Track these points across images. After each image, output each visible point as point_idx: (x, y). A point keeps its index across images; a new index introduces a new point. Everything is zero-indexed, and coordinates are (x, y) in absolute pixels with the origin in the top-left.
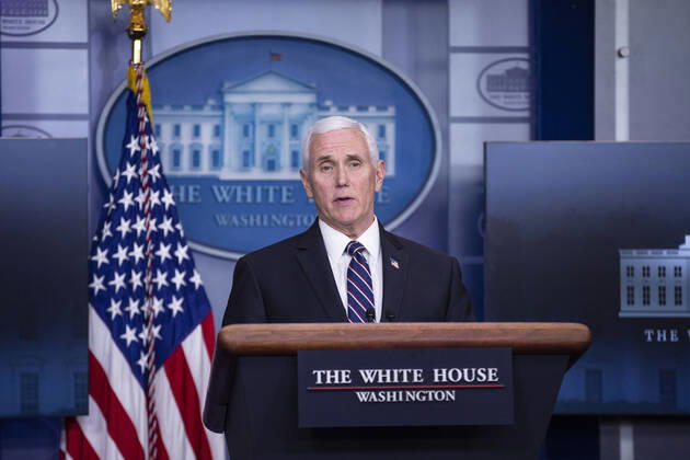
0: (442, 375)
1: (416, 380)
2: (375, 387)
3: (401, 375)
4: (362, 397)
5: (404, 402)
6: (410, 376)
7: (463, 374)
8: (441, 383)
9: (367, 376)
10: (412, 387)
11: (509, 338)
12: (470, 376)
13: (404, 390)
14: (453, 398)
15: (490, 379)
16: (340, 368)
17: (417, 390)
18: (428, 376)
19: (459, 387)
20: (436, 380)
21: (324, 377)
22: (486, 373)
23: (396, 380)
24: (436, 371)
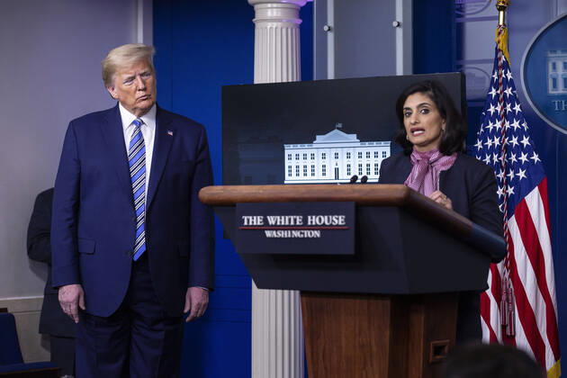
0: (314, 220)
1: (298, 223)
2: (276, 228)
3: (290, 220)
4: (268, 234)
5: (291, 238)
6: (295, 220)
7: (325, 220)
8: (311, 226)
9: (271, 220)
10: (295, 228)
11: (356, 195)
12: (329, 221)
13: (291, 230)
14: (318, 235)
15: (340, 223)
16: (257, 215)
17: (299, 230)
18: (305, 220)
19: (322, 228)
20: (309, 223)
21: (248, 220)
22: (338, 219)
23: (287, 223)
24: (309, 217)
